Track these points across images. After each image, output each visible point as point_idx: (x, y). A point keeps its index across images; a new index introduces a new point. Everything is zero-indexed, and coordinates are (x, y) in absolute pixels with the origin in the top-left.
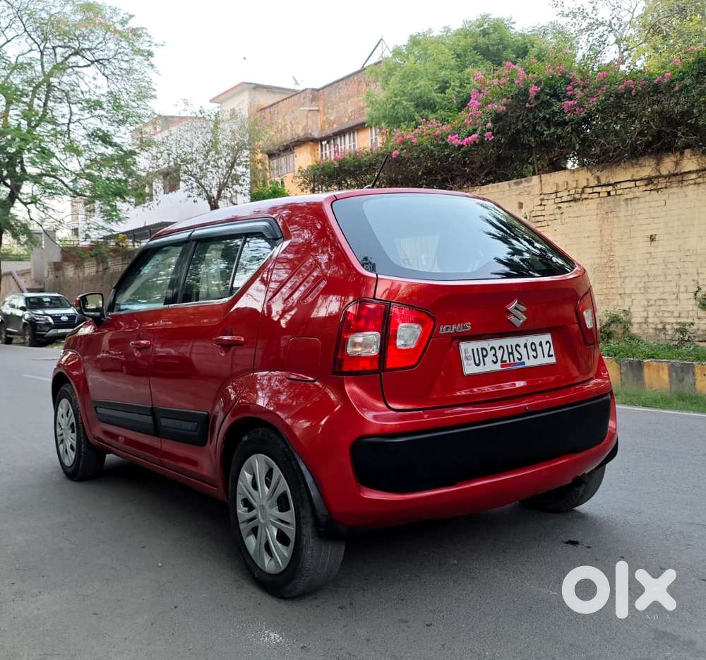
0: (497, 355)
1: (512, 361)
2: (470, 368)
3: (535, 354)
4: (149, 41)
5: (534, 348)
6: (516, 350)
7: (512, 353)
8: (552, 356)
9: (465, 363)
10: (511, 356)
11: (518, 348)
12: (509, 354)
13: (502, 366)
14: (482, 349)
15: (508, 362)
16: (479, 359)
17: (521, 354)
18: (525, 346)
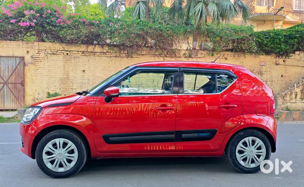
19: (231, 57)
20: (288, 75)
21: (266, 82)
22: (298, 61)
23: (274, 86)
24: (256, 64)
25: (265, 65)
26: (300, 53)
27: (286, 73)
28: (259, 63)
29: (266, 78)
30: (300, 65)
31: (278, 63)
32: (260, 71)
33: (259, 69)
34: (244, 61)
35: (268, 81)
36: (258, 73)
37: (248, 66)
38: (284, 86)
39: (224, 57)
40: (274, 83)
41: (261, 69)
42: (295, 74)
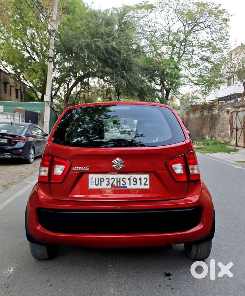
0: (110, 182)
1: (118, 185)
2: (92, 186)
3: (135, 183)
4: (228, 15)
5: (135, 180)
6: (123, 180)
7: (120, 182)
8: (147, 185)
9: (90, 183)
10: (118, 183)
11: (124, 180)
12: (117, 182)
13: (111, 187)
14: (101, 178)
15: (116, 185)
16: (98, 183)
17: (125, 183)
18: (129, 179)
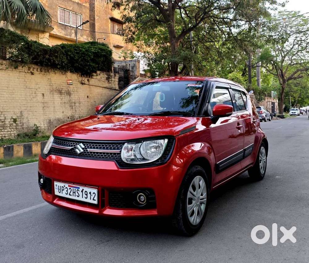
19: (37, 72)
20: (92, 95)
21: (75, 103)
22: (99, 81)
23: (82, 108)
24: (63, 82)
25: (72, 84)
26: (100, 73)
27: (91, 93)
28: (66, 82)
29: (75, 99)
30: (101, 86)
31: (83, 82)
32: (68, 91)
33: (67, 89)
34: (51, 78)
35: (77, 102)
36: (67, 93)
37: (56, 85)
38: (90, 108)
39: (29, 71)
40: (81, 104)
41: (69, 88)
42: (98, 95)
